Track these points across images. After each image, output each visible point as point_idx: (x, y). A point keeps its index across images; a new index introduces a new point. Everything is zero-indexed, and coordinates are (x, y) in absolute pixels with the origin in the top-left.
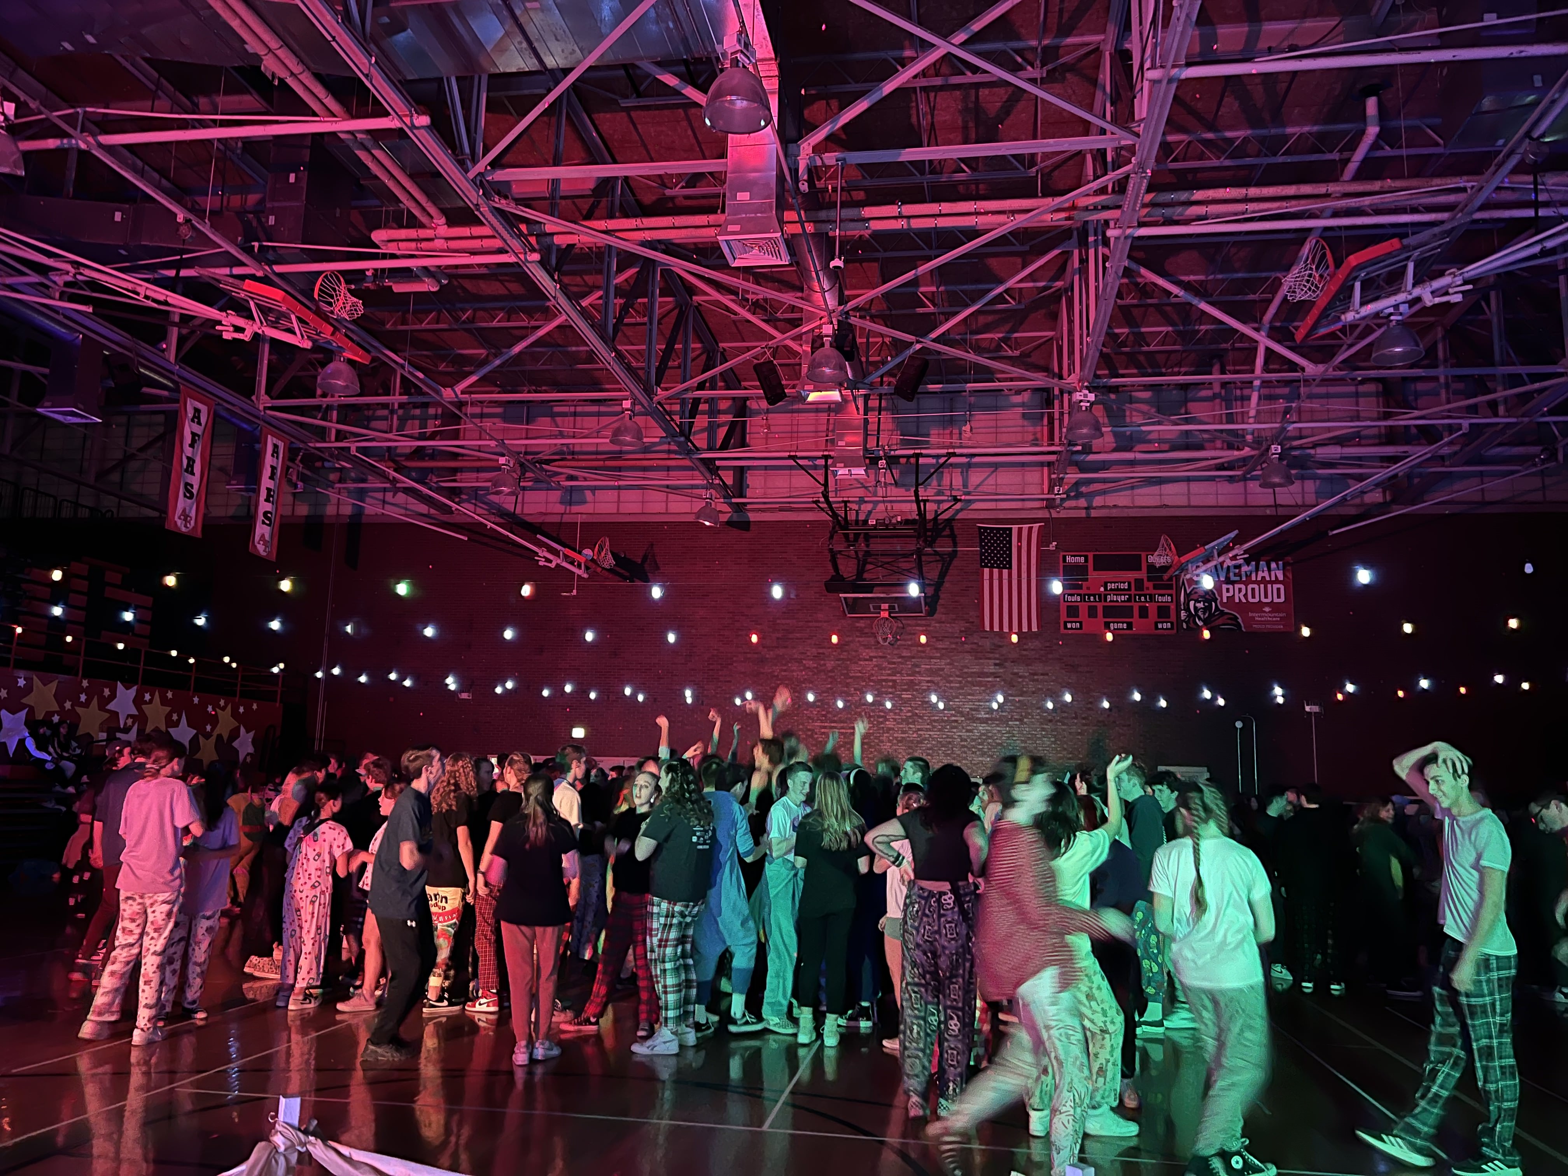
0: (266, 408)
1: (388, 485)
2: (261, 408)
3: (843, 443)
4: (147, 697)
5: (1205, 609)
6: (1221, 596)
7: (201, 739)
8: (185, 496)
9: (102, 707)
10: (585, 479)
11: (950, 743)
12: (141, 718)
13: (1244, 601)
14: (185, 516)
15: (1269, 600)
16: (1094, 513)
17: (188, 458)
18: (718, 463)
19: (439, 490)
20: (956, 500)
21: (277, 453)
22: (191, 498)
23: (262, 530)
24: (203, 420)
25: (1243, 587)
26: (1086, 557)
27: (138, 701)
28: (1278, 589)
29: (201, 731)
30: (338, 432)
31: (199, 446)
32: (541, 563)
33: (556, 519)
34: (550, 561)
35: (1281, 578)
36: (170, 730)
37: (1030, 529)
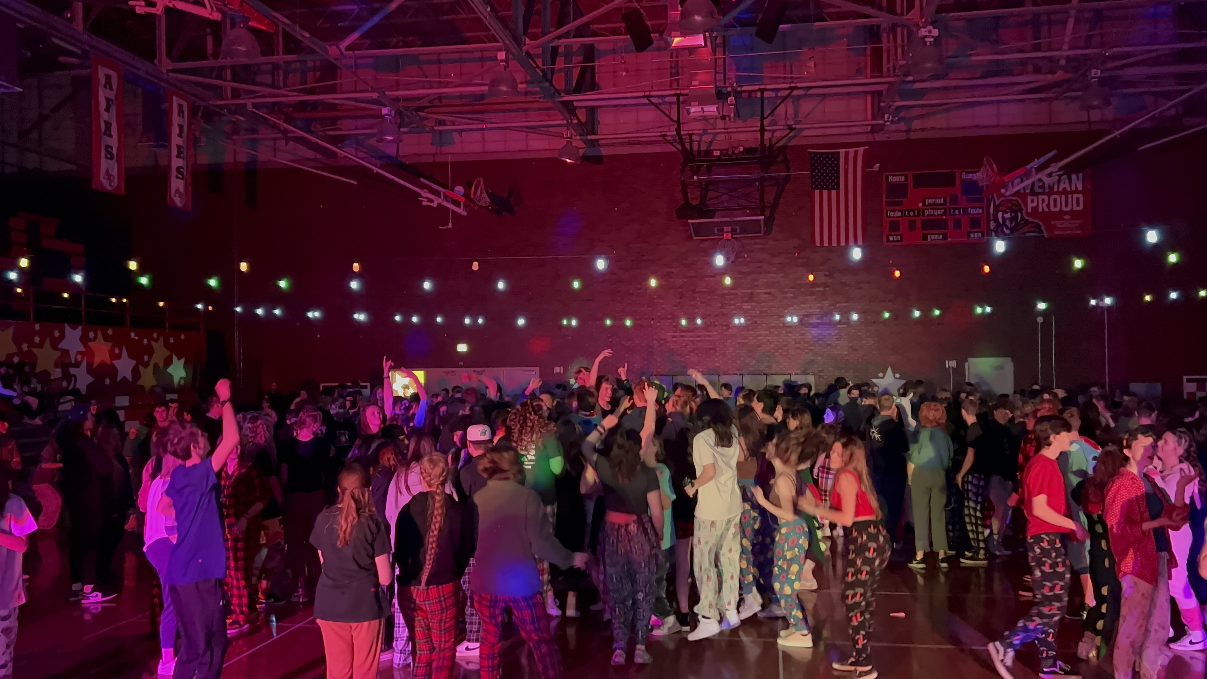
0: (169, 71)
1: (280, 135)
2: (164, 71)
3: (696, 83)
4: (91, 335)
5: (1012, 219)
6: (1026, 206)
7: (141, 368)
8: (106, 157)
9: (55, 345)
10: (453, 124)
11: (785, 345)
12: (89, 353)
13: (1046, 210)
14: (109, 175)
15: (1069, 209)
16: (913, 136)
17: (106, 122)
18: (575, 104)
19: (325, 138)
20: (791, 129)
21: (183, 113)
22: (112, 158)
23: (177, 184)
24: (115, 86)
25: (1046, 197)
26: (906, 176)
27: (84, 339)
28: (1078, 199)
29: (141, 362)
30: (233, 89)
31: (113, 109)
32: (424, 203)
33: (430, 160)
34: (432, 201)
35: (1080, 188)
36: (114, 362)
37: (856, 152)
